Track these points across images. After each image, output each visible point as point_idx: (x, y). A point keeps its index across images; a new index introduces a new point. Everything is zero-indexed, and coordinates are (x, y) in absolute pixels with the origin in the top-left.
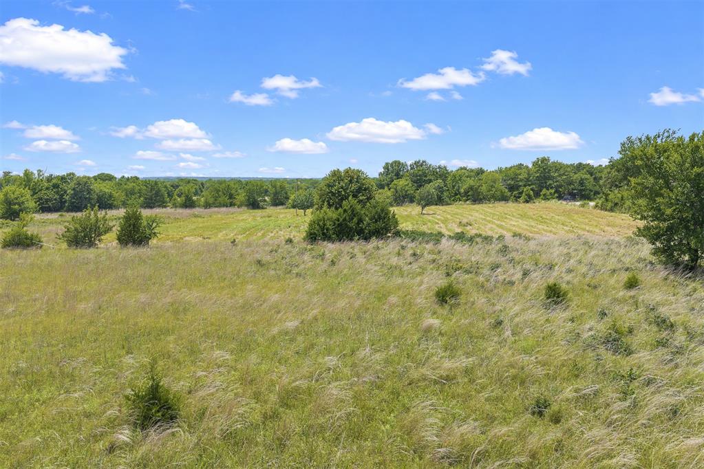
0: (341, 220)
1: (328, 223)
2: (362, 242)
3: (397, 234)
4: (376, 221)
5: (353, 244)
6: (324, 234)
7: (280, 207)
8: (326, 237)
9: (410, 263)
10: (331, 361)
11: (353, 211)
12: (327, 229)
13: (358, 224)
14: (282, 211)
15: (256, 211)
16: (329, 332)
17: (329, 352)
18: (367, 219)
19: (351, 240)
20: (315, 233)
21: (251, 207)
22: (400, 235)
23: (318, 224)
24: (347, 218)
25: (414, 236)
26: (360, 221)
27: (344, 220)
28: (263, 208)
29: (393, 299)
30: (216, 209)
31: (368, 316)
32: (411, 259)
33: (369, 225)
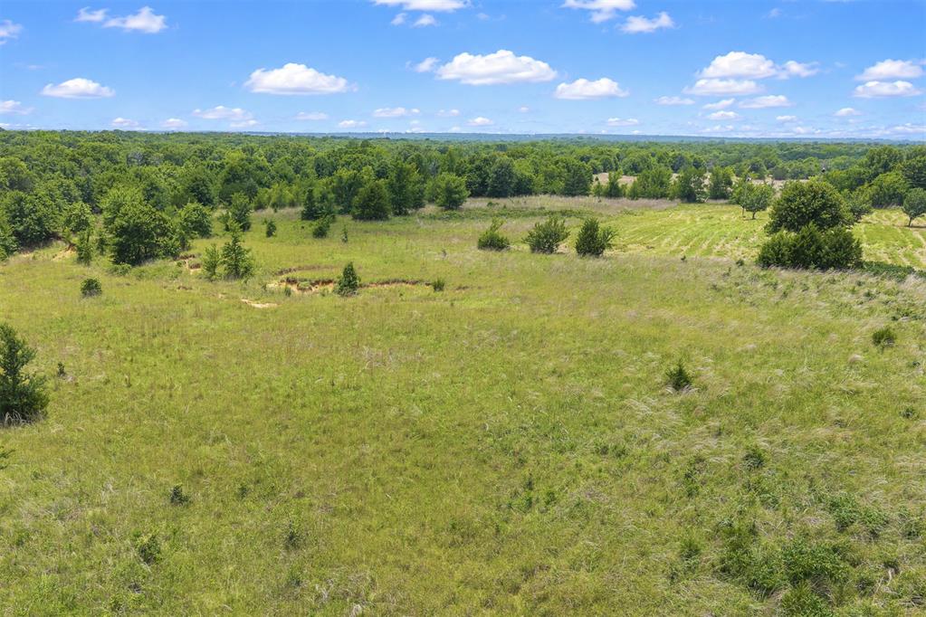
0: (798, 246)
1: (784, 248)
2: (818, 273)
3: (859, 265)
4: (837, 250)
5: (807, 273)
6: (777, 259)
7: (722, 201)
8: (780, 262)
9: (862, 303)
10: (780, 372)
11: (812, 237)
12: (783, 255)
13: (816, 251)
14: (724, 208)
15: (692, 205)
16: (778, 355)
17: (778, 367)
18: (826, 247)
19: (807, 268)
20: (768, 258)
21: (686, 200)
22: (862, 267)
23: (773, 249)
24: (805, 245)
25: (879, 269)
26: (819, 248)
27: (802, 246)
28: (700, 202)
29: (834, 336)
30: (645, 201)
31: (810, 346)
32: (863, 299)
33: (827, 254)
